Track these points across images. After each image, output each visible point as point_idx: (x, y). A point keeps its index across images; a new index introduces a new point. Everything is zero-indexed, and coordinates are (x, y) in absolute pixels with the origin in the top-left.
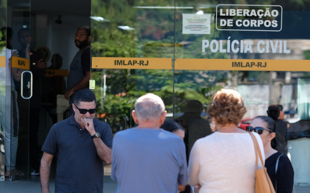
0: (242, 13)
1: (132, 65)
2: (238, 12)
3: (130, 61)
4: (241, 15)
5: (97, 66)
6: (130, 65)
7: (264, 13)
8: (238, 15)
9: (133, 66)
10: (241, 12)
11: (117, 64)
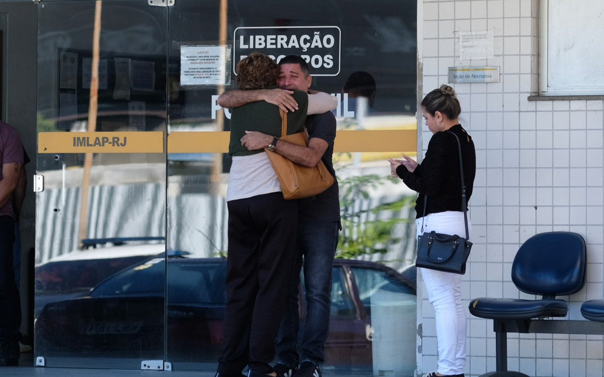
0: (276, 44)
1: (100, 145)
2: (269, 41)
3: (97, 139)
4: (274, 47)
5: (46, 149)
6: (97, 146)
7: (310, 41)
8: (269, 46)
9: (102, 147)
10: (274, 41)
11: (78, 146)
